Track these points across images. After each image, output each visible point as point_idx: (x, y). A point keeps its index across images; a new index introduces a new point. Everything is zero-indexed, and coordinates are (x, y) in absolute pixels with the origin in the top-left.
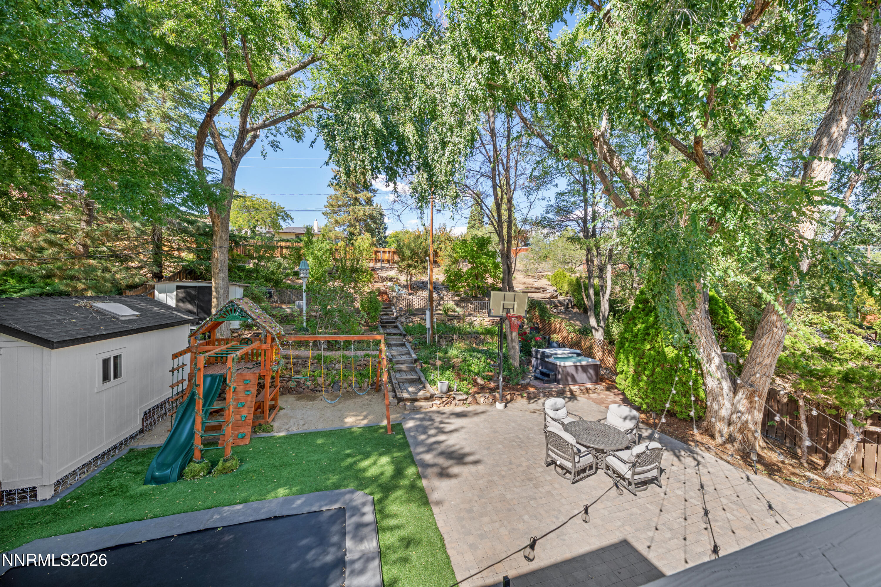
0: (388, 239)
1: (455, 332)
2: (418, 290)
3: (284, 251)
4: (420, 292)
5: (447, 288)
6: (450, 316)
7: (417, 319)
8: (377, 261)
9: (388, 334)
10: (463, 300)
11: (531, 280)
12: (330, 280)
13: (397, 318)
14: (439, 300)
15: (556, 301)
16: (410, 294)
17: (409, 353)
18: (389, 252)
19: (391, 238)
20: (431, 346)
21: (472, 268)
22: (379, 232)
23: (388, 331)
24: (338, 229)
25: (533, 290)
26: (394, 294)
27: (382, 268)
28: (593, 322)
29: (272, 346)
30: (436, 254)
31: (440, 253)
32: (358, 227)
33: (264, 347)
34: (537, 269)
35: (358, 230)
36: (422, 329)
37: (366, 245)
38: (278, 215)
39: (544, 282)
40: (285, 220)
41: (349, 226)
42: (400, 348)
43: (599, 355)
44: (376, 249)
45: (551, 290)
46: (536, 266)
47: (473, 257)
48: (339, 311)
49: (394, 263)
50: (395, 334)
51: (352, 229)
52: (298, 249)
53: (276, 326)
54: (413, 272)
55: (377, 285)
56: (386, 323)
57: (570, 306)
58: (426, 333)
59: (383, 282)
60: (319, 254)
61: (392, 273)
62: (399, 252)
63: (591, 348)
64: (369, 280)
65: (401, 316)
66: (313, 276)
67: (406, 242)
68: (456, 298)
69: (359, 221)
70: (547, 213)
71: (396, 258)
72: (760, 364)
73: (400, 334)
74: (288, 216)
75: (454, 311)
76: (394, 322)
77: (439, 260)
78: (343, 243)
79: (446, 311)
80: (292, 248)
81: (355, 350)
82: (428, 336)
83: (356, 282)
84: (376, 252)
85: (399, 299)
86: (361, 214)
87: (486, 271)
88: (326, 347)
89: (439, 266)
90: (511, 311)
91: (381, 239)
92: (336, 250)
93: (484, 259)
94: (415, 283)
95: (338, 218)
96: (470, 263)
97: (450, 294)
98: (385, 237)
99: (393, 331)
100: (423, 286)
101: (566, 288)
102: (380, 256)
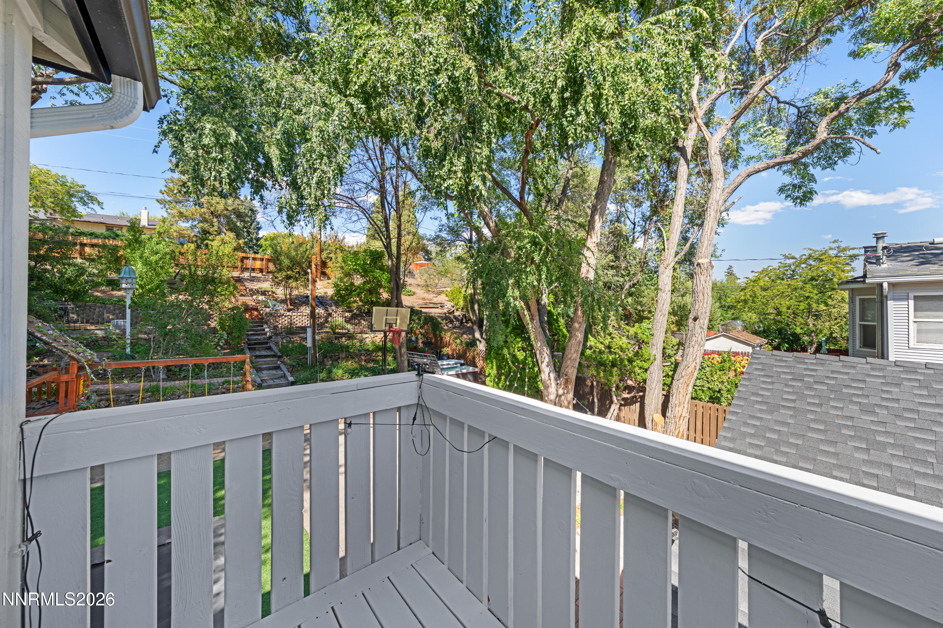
0: (262, 242)
1: (342, 351)
2: (301, 305)
3: (87, 250)
4: (302, 309)
5: (337, 304)
6: (338, 333)
7: (296, 339)
8: (244, 269)
9: (257, 357)
10: (354, 317)
11: (431, 296)
12: (171, 293)
13: (270, 337)
14: (327, 318)
15: (451, 316)
16: (289, 310)
17: (284, 376)
18: (262, 260)
19: (266, 240)
20: (313, 366)
21: (364, 283)
22: (248, 232)
23: (258, 353)
24: (184, 225)
25: (431, 305)
26: (268, 310)
27: (252, 279)
28: (477, 335)
29: (78, 377)
30: (324, 264)
31: (330, 264)
32: (216, 224)
33: (65, 378)
34: (437, 284)
35: (216, 228)
36: (303, 349)
37: (228, 249)
38: (72, 196)
39: (442, 298)
40: (85, 204)
41: (201, 222)
42: (274, 372)
43: (480, 363)
44: (244, 255)
45: (449, 305)
46: (437, 281)
47: (365, 271)
48: (186, 331)
49: (268, 272)
50: (266, 356)
51: (206, 226)
52: (115, 249)
53: (84, 352)
54: (294, 284)
55: (242, 299)
56: (255, 344)
57: (464, 321)
58: (307, 354)
59: (252, 295)
60: (154, 258)
61: (266, 286)
62: (275, 259)
63: (474, 358)
64: (231, 293)
65: (276, 334)
66: (141, 287)
67: (285, 249)
68: (347, 314)
69: (218, 216)
70: (440, 231)
71: (271, 267)
72: (570, 359)
73: (274, 356)
74: (92, 199)
75: (343, 328)
76: (267, 343)
77: (328, 271)
78: (192, 246)
79: (333, 328)
80: (104, 246)
81: (209, 377)
82: (309, 356)
83: (212, 294)
84: (242, 260)
85: (274, 315)
86: (220, 207)
87: (381, 286)
88: (165, 377)
89: (329, 278)
90: (394, 325)
91: (251, 240)
92: (180, 253)
93: (378, 273)
94: (297, 297)
95: (183, 210)
96: (362, 276)
97: (340, 310)
98: (258, 239)
99: (264, 353)
100: (304, 300)
101: (461, 303)
102: (249, 263)
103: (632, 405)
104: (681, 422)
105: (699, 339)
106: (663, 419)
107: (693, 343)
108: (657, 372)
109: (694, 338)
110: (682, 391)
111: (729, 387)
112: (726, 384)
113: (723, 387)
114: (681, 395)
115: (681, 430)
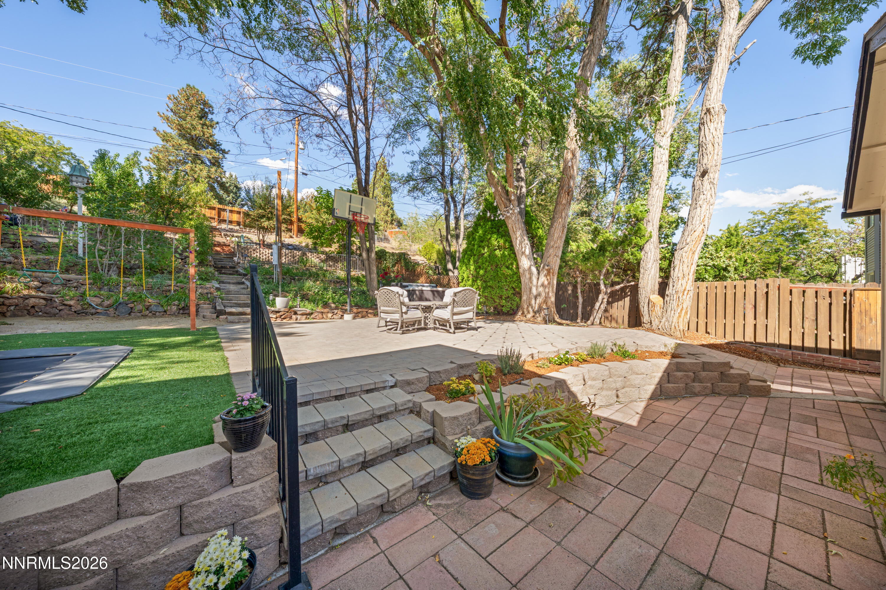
8: (222, 221)
13: (238, 263)
18: (239, 212)
27: (229, 230)
44: (220, 206)
49: (247, 226)
50: (231, 274)
56: (222, 267)
72: (553, 247)
76: (234, 268)
79: (305, 263)
82: (275, 276)
84: (220, 210)
90: (359, 215)
102: (226, 215)
103: (621, 300)
104: (684, 297)
105: (709, 196)
106: (661, 299)
107: (701, 202)
108: (653, 250)
109: (702, 196)
110: (686, 261)
111: (737, 264)
112: (734, 259)
113: (731, 263)
114: (685, 266)
115: (685, 307)
